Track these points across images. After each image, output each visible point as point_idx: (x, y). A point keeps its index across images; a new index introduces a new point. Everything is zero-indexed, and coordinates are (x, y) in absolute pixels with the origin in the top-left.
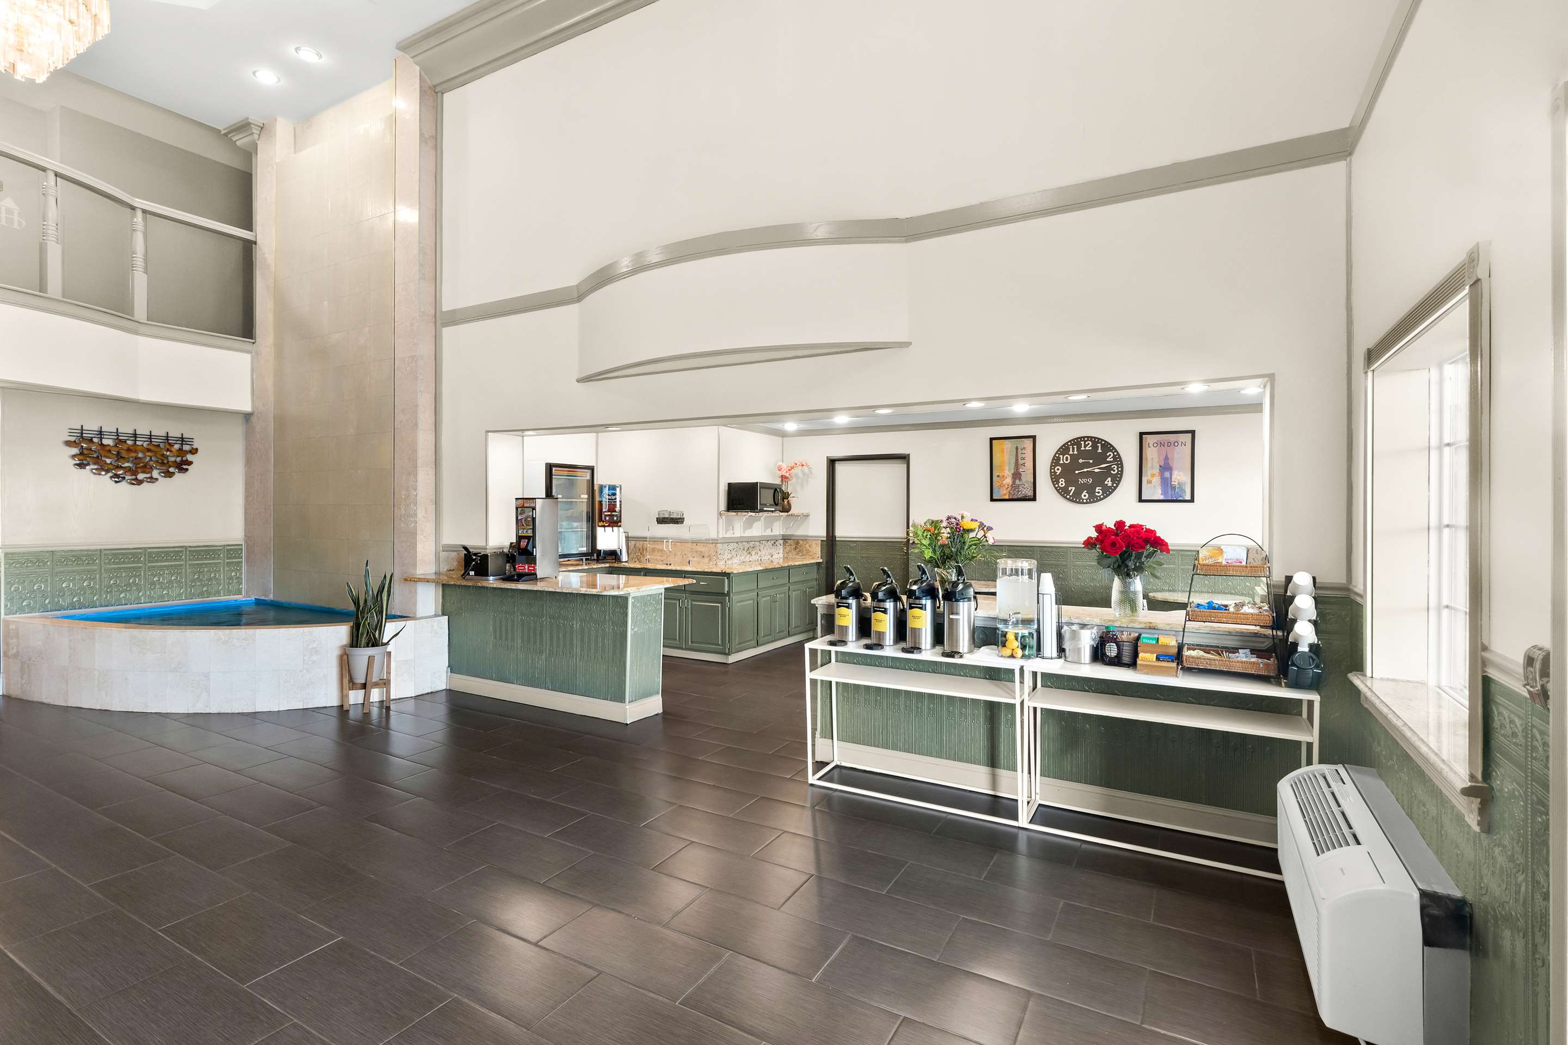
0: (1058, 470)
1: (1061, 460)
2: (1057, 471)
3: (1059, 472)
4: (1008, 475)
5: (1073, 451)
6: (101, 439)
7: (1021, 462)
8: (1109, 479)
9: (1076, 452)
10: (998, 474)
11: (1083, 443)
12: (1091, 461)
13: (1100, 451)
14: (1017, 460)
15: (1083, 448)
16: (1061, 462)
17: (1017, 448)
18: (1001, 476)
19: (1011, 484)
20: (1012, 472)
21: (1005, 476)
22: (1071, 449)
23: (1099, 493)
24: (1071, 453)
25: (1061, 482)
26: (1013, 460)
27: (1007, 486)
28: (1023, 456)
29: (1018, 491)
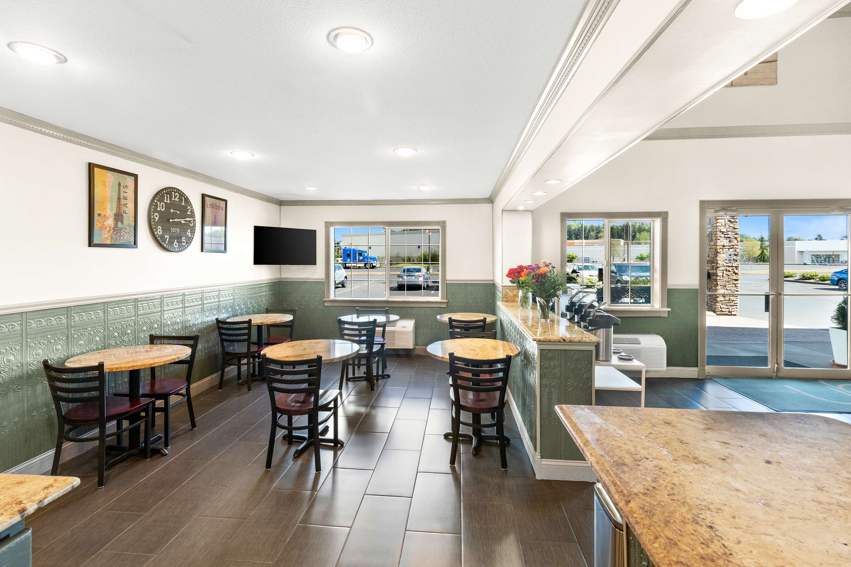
0: (156, 217)
1: (159, 207)
2: (155, 218)
3: (157, 218)
4: (110, 216)
5: (167, 200)
7: (123, 202)
8: (189, 231)
9: (169, 202)
10: (100, 212)
11: (173, 193)
12: (178, 212)
13: (183, 204)
14: (119, 199)
15: (173, 199)
16: (159, 209)
17: (119, 184)
18: (102, 215)
19: (113, 226)
20: (114, 212)
21: (107, 216)
22: (166, 197)
23: (184, 242)
24: (165, 201)
25: (159, 230)
26: (116, 197)
27: (108, 229)
28: (126, 195)
29: (120, 236)
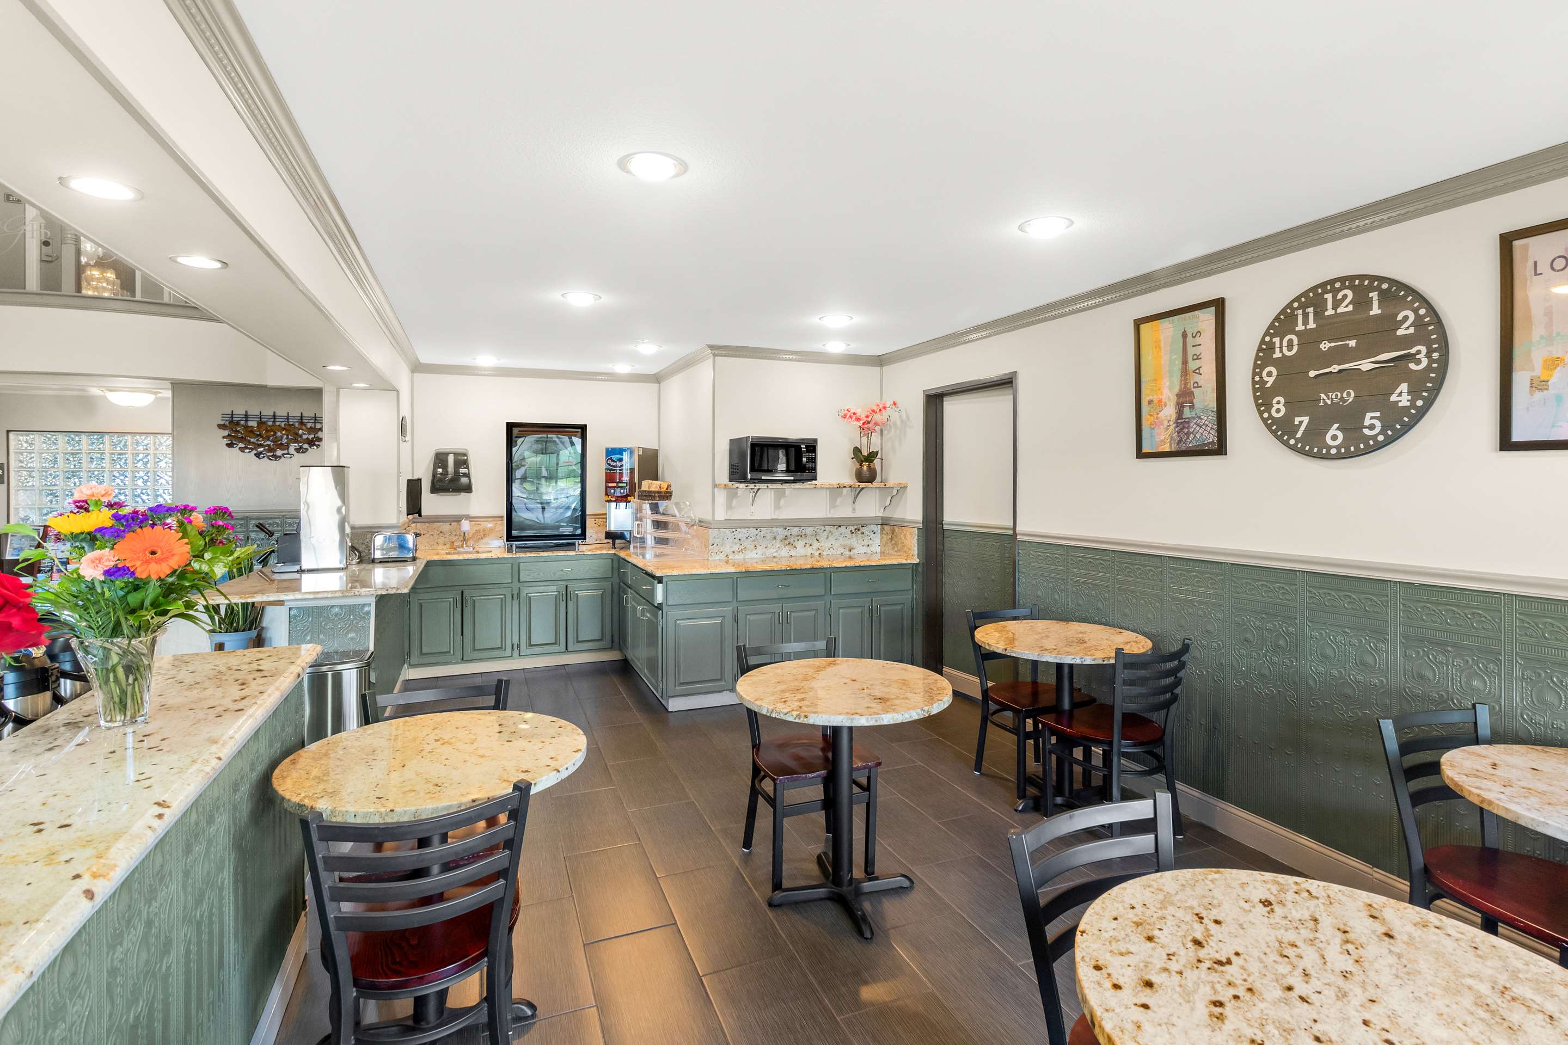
0: (1270, 376)
1: (1277, 350)
2: (1266, 379)
3: (1270, 381)
4: (1169, 399)
5: (1306, 322)
6: (246, 421)
7: (1192, 365)
8: (1404, 387)
9: (1312, 325)
10: (1151, 398)
11: (1329, 297)
12: (1352, 343)
13: (1376, 310)
14: (1185, 362)
15: (1330, 312)
16: (1277, 355)
17: (1184, 335)
18: (1155, 401)
19: (1174, 417)
20: (1177, 390)
21: (1164, 401)
22: (1300, 318)
23: (1372, 427)
24: (1300, 327)
25: (1276, 406)
26: (1178, 363)
27: (1166, 423)
28: (1197, 350)
29: (1188, 434)
